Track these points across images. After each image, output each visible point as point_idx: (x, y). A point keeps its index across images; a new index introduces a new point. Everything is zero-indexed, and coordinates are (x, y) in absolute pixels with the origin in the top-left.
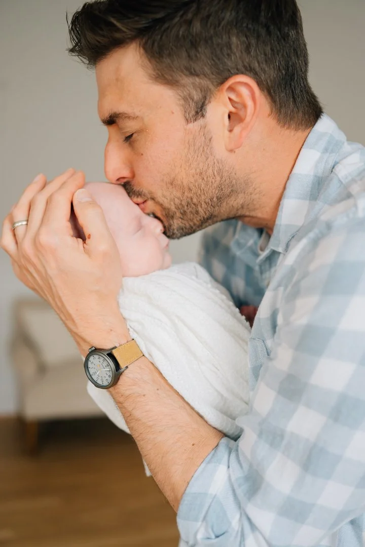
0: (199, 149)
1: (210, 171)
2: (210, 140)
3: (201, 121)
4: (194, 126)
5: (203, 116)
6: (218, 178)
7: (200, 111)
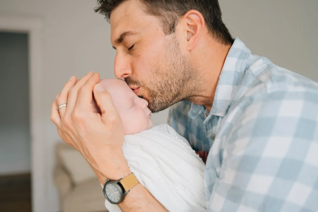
0: (172, 50)
1: (179, 63)
2: (178, 44)
3: (173, 35)
4: (170, 37)
5: (174, 31)
6: (183, 67)
7: (172, 28)
